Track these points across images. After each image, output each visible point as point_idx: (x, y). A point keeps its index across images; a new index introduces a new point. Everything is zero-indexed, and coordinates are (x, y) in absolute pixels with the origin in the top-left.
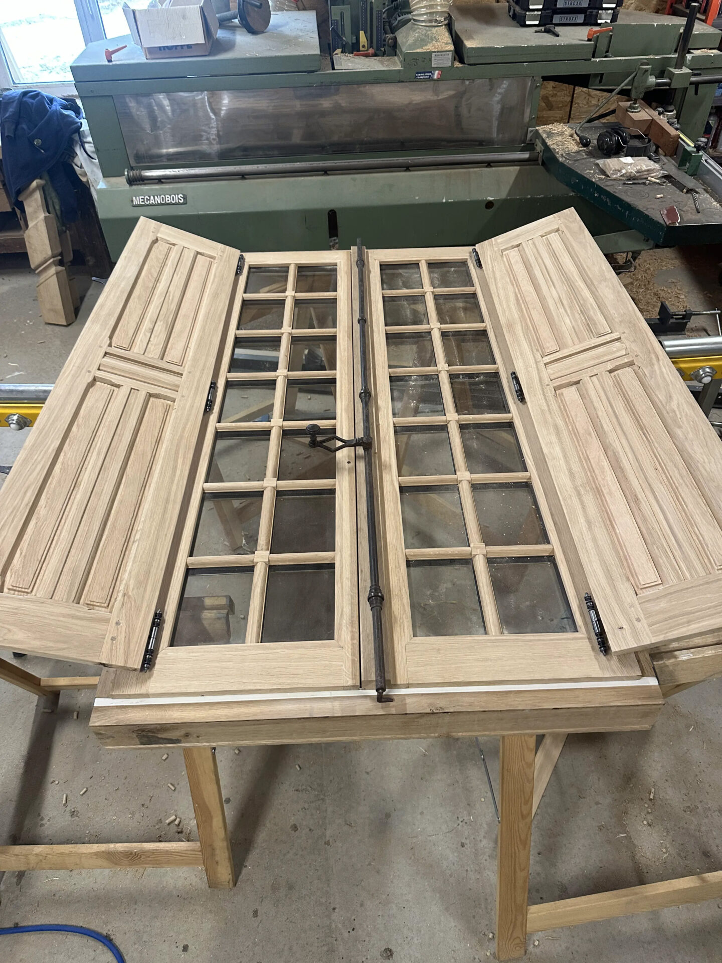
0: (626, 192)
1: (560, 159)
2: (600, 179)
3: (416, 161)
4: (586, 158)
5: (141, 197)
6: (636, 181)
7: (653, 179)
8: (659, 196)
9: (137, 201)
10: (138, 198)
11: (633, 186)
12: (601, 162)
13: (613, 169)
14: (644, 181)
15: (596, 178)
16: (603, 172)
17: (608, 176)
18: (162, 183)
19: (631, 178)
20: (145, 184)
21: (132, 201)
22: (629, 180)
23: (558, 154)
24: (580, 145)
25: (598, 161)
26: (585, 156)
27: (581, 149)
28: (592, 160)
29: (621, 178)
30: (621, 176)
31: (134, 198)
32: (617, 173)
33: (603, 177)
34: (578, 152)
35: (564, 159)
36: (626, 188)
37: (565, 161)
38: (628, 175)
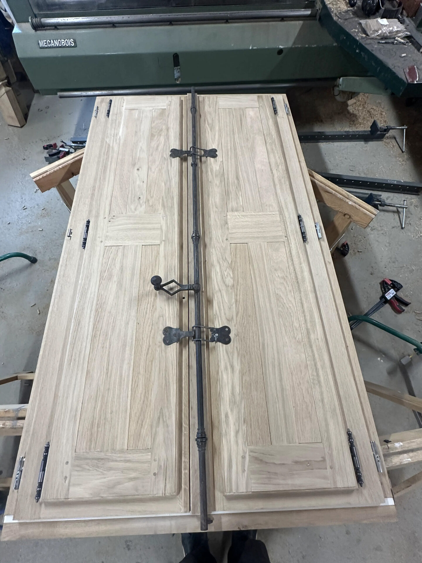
0: (380, 50)
1: (335, 18)
2: (362, 38)
3: (234, 15)
4: (352, 18)
5: (44, 41)
6: (387, 41)
7: (399, 39)
8: (403, 55)
9: (42, 44)
10: (42, 41)
11: (385, 45)
12: (363, 22)
13: (373, 29)
14: (392, 40)
15: (359, 36)
16: (364, 32)
17: (367, 35)
18: (58, 29)
19: (384, 37)
20: (46, 30)
21: (39, 44)
22: (382, 39)
23: (333, 13)
24: (349, 5)
25: (361, 21)
26: (352, 16)
27: (349, 9)
28: (357, 19)
29: (377, 37)
30: (377, 35)
31: (40, 41)
32: (375, 33)
33: (364, 36)
34: (347, 12)
35: (337, 17)
36: (380, 46)
37: (338, 20)
38: (382, 35)
